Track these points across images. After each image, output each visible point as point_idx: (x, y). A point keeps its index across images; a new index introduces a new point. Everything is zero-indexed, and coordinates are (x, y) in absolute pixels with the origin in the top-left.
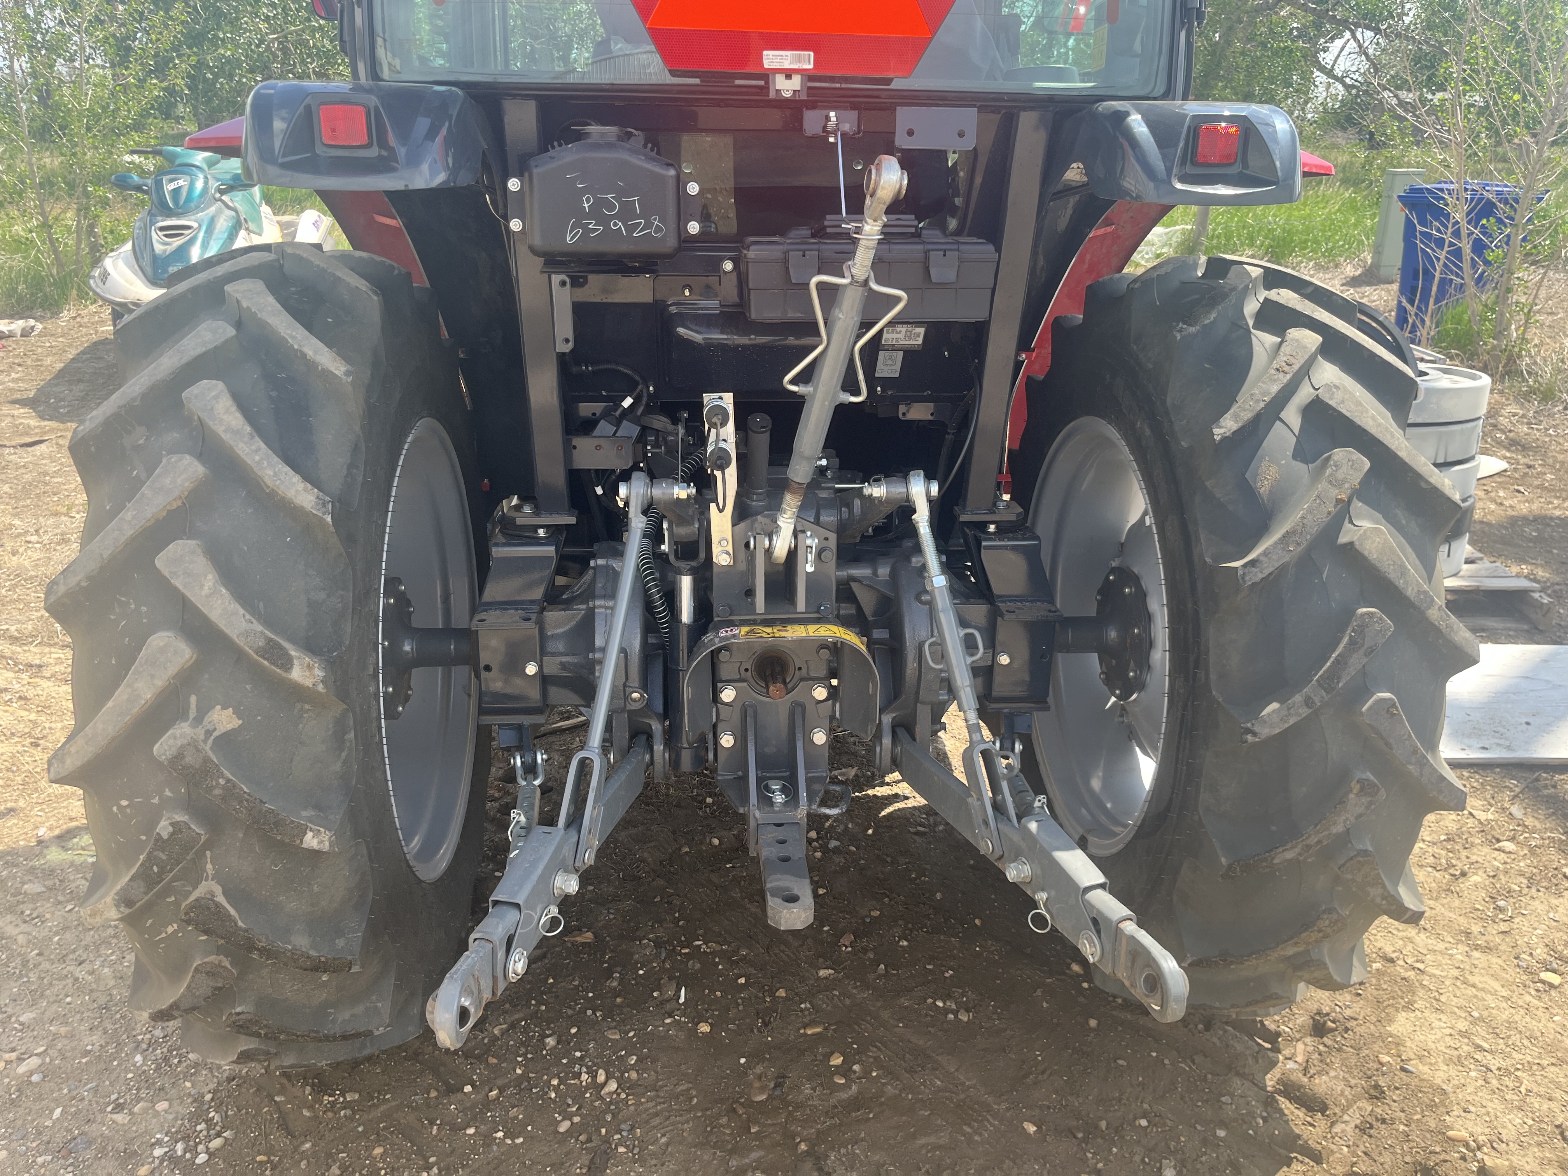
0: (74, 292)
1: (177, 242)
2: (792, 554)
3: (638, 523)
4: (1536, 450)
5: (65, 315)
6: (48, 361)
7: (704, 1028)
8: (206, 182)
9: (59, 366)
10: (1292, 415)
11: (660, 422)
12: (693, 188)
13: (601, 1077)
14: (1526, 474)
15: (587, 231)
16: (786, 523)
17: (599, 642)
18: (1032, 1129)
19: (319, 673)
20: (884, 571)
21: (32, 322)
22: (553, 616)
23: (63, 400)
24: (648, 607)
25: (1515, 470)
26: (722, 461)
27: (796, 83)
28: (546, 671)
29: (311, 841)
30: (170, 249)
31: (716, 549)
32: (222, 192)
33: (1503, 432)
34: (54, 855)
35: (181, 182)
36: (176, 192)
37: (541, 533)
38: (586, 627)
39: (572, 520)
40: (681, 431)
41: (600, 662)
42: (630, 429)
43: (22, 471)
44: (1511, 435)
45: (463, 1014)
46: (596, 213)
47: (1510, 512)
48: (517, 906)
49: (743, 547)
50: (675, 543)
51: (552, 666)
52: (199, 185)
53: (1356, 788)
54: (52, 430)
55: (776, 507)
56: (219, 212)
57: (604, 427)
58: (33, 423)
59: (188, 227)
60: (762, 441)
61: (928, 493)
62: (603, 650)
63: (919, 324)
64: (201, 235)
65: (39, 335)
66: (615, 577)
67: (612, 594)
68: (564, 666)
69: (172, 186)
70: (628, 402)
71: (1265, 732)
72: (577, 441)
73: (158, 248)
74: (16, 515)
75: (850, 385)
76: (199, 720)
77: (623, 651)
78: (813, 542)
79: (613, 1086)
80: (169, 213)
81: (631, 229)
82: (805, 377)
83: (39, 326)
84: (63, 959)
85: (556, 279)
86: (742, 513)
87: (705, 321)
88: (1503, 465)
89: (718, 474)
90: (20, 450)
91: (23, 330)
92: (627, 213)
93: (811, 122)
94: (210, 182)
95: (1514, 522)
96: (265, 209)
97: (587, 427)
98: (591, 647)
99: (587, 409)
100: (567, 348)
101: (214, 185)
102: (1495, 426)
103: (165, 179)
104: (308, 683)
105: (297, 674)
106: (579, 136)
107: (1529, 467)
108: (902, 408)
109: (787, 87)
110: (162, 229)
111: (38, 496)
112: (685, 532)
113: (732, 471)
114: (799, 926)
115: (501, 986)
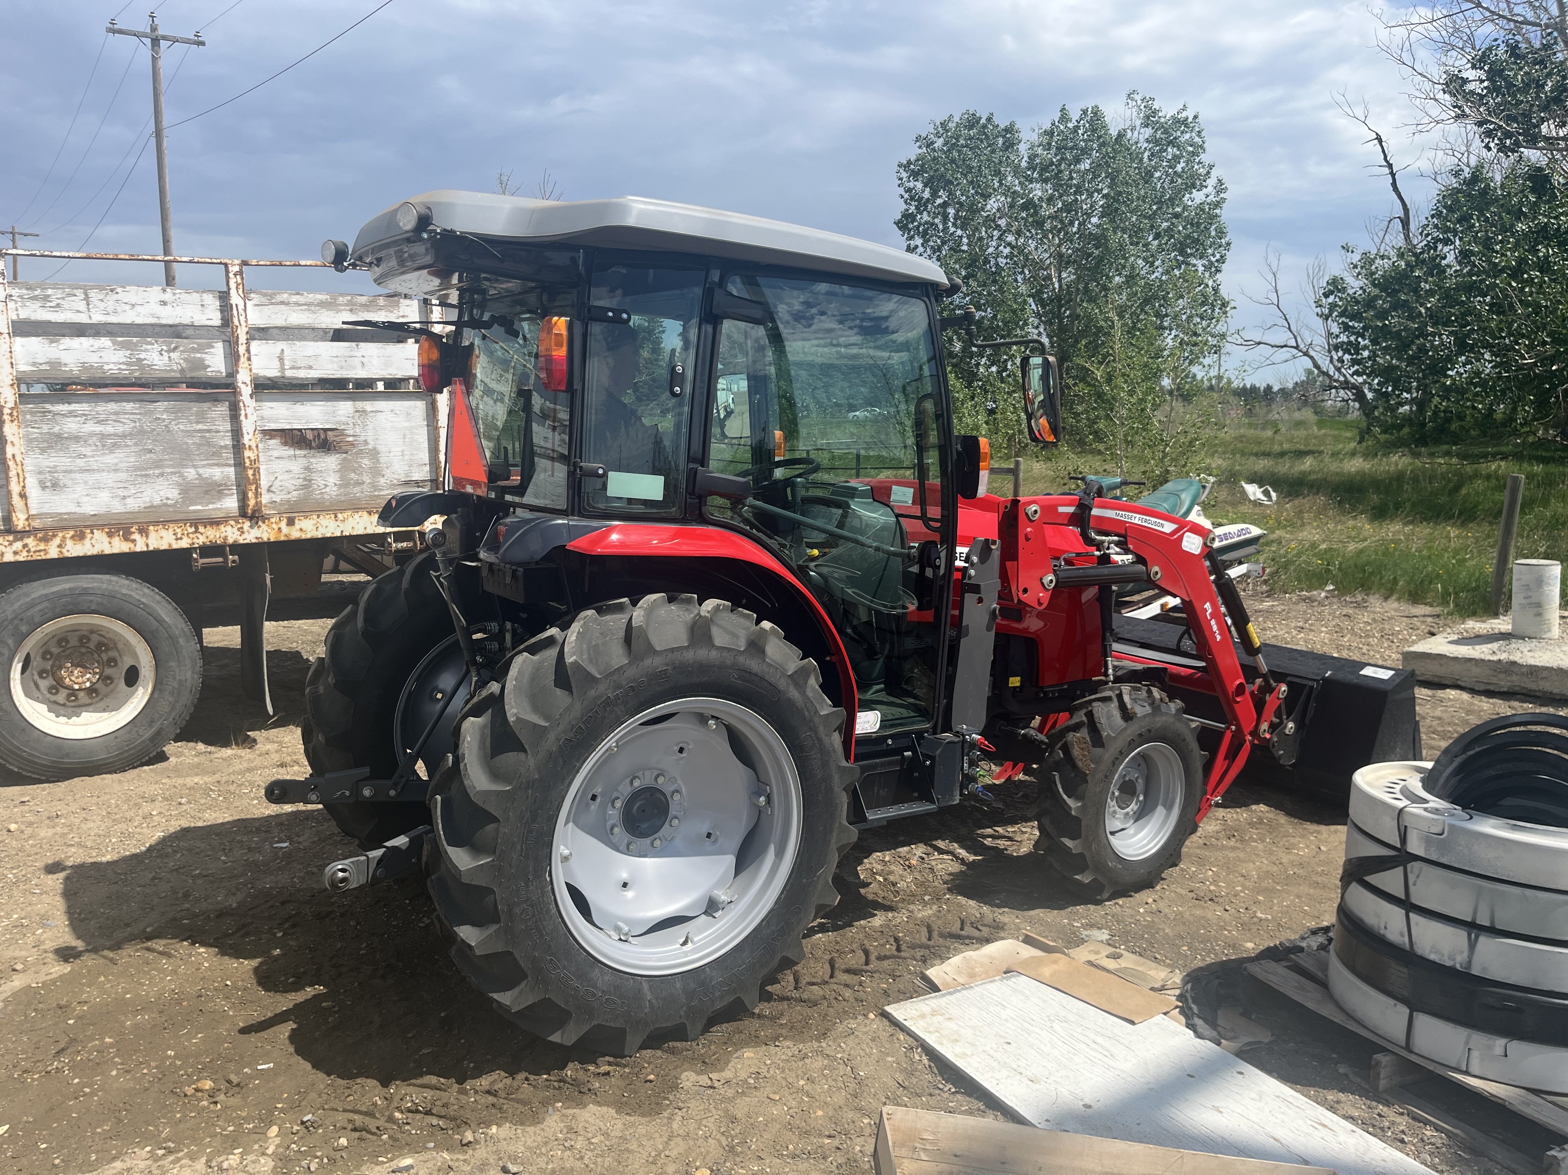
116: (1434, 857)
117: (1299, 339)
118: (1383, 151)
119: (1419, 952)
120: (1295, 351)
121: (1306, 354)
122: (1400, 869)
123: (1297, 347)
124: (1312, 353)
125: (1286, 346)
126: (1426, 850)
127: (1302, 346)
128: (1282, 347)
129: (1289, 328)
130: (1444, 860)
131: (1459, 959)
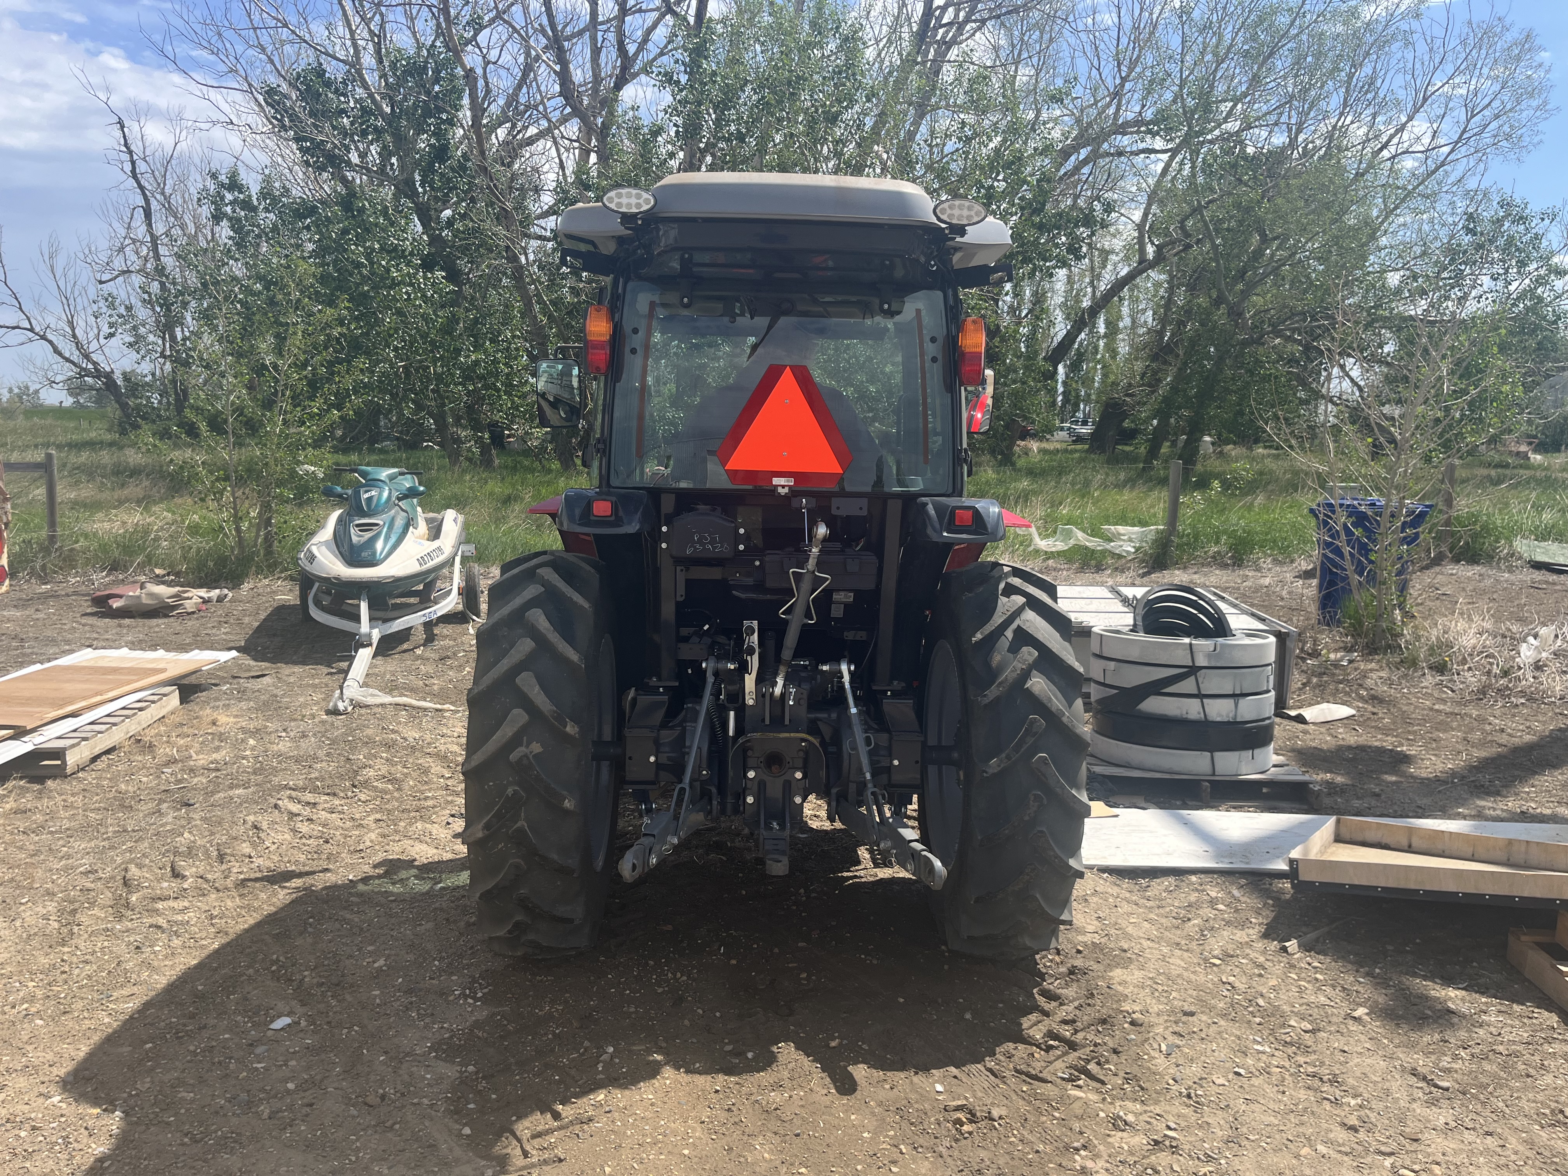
0: (254, 568)
1: (368, 535)
2: (783, 695)
3: (710, 679)
4: (1389, 703)
5: (246, 586)
6: (246, 620)
7: (734, 962)
8: (390, 493)
9: (257, 624)
10: (1009, 634)
11: (722, 639)
12: (742, 531)
13: (679, 975)
14: (1369, 719)
15: (696, 549)
16: (780, 681)
17: (687, 744)
18: (902, 1000)
19: (577, 729)
20: (834, 716)
21: (226, 591)
22: (664, 733)
23: (268, 648)
24: (712, 728)
25: (1362, 716)
26: (751, 651)
27: (786, 490)
28: (660, 761)
29: (567, 804)
30: (363, 540)
31: (747, 698)
32: (399, 499)
33: (1366, 689)
34: (361, 887)
35: (373, 493)
36: (369, 499)
37: (661, 690)
38: (681, 739)
39: (677, 684)
40: (732, 642)
41: (688, 753)
42: (707, 640)
43: (257, 694)
44: (1372, 692)
45: (634, 867)
46: (700, 541)
47: (1341, 743)
48: (654, 836)
49: (760, 696)
50: (728, 695)
51: (663, 759)
52: (385, 494)
53: (1032, 798)
54: (266, 668)
55: (776, 674)
56: (397, 513)
57: (695, 639)
58: (252, 663)
59: (377, 525)
60: (771, 644)
61: (849, 669)
62: (690, 747)
63: (850, 591)
64: (385, 530)
65: (230, 601)
66: (697, 713)
67: (695, 720)
68: (669, 758)
69: (366, 496)
70: (706, 627)
71: (991, 771)
72: (681, 645)
73: (355, 539)
74: (267, 720)
75: (808, 616)
76: (527, 746)
77: (699, 748)
78: (793, 690)
79: (685, 978)
80: (364, 514)
81: (714, 548)
82: (788, 612)
83: (231, 595)
84: (382, 928)
85: (678, 568)
86: (759, 681)
87: (745, 588)
88: (1352, 712)
89: (749, 658)
90: (251, 680)
91: (219, 597)
92: (713, 542)
93: (795, 503)
94: (393, 492)
95: (1340, 749)
96: (419, 509)
97: (686, 639)
98: (684, 746)
99: (685, 631)
100: (682, 599)
101: (395, 494)
102: (1361, 685)
103: (362, 490)
104: (572, 733)
105: (568, 729)
106: (691, 510)
107: (1374, 714)
108: (845, 634)
109: (782, 491)
110: (357, 526)
111: (275, 709)
112: (733, 688)
113: (756, 657)
114: (781, 874)
115: (646, 870)
116: (1213, 665)
117: (33, 321)
118: (124, 137)
119: (1210, 719)
120: (30, 334)
121: (43, 338)
122: (1193, 678)
123: (31, 330)
124: (50, 336)
125: (18, 327)
126: (1209, 661)
127: (37, 329)
128: (14, 328)
129: (21, 308)
130: (1219, 665)
131: (1231, 715)
